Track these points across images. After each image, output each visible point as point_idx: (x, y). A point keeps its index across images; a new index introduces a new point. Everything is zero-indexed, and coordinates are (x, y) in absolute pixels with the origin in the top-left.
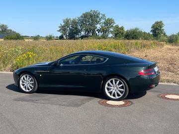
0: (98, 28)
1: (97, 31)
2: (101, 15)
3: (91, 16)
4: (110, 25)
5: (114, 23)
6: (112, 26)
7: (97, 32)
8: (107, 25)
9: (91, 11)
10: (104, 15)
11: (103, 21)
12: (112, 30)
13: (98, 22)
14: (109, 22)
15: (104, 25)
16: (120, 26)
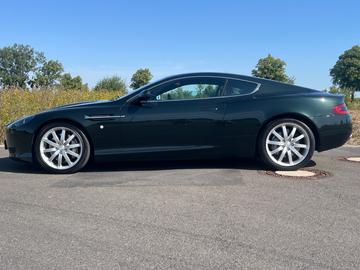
0: (30, 78)
1: (29, 83)
2: (35, 55)
3: (16, 55)
4: (54, 72)
5: (61, 69)
6: (58, 76)
7: (28, 86)
8: (49, 74)
9: (16, 45)
10: (41, 55)
11: (39, 65)
12: (58, 82)
13: (29, 68)
14: (52, 69)
15: (41, 73)
16: (73, 77)
